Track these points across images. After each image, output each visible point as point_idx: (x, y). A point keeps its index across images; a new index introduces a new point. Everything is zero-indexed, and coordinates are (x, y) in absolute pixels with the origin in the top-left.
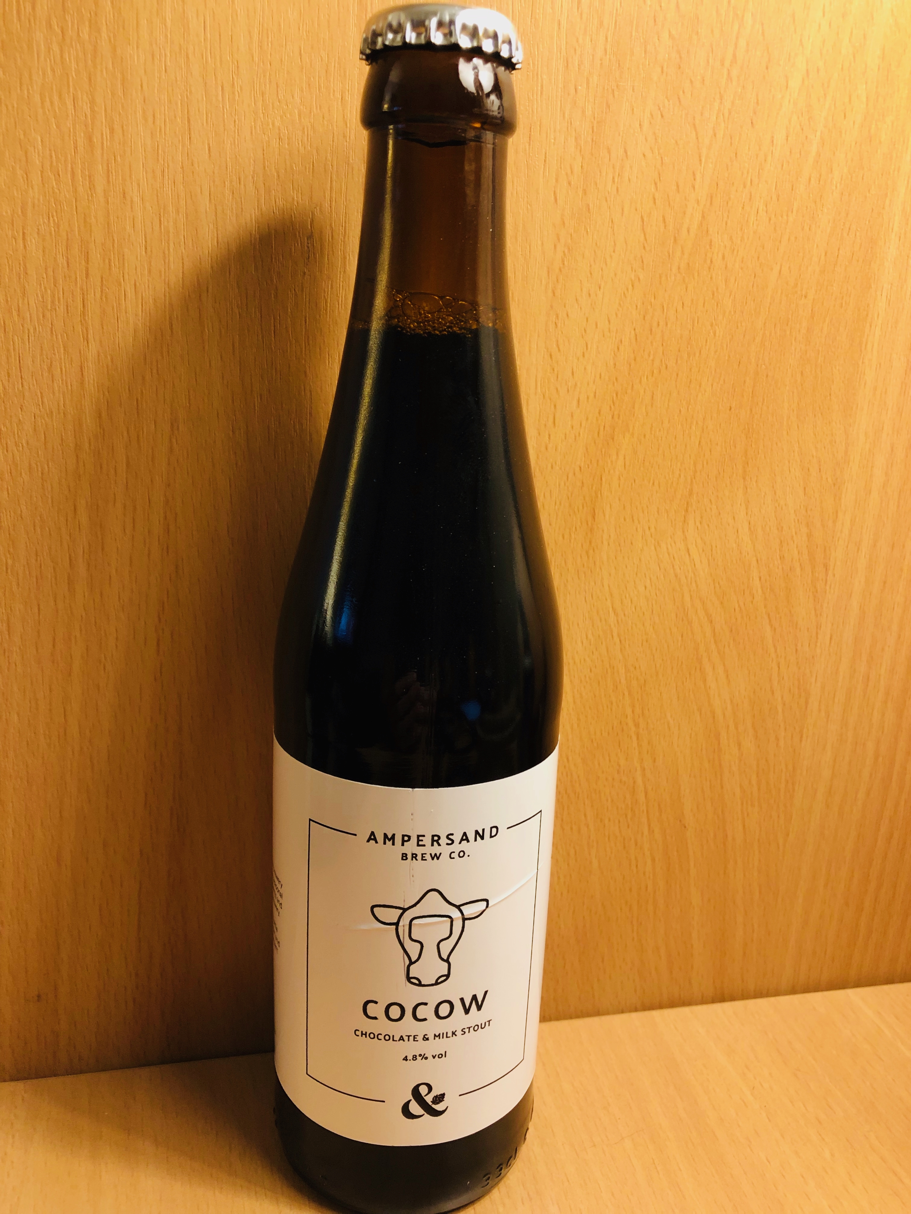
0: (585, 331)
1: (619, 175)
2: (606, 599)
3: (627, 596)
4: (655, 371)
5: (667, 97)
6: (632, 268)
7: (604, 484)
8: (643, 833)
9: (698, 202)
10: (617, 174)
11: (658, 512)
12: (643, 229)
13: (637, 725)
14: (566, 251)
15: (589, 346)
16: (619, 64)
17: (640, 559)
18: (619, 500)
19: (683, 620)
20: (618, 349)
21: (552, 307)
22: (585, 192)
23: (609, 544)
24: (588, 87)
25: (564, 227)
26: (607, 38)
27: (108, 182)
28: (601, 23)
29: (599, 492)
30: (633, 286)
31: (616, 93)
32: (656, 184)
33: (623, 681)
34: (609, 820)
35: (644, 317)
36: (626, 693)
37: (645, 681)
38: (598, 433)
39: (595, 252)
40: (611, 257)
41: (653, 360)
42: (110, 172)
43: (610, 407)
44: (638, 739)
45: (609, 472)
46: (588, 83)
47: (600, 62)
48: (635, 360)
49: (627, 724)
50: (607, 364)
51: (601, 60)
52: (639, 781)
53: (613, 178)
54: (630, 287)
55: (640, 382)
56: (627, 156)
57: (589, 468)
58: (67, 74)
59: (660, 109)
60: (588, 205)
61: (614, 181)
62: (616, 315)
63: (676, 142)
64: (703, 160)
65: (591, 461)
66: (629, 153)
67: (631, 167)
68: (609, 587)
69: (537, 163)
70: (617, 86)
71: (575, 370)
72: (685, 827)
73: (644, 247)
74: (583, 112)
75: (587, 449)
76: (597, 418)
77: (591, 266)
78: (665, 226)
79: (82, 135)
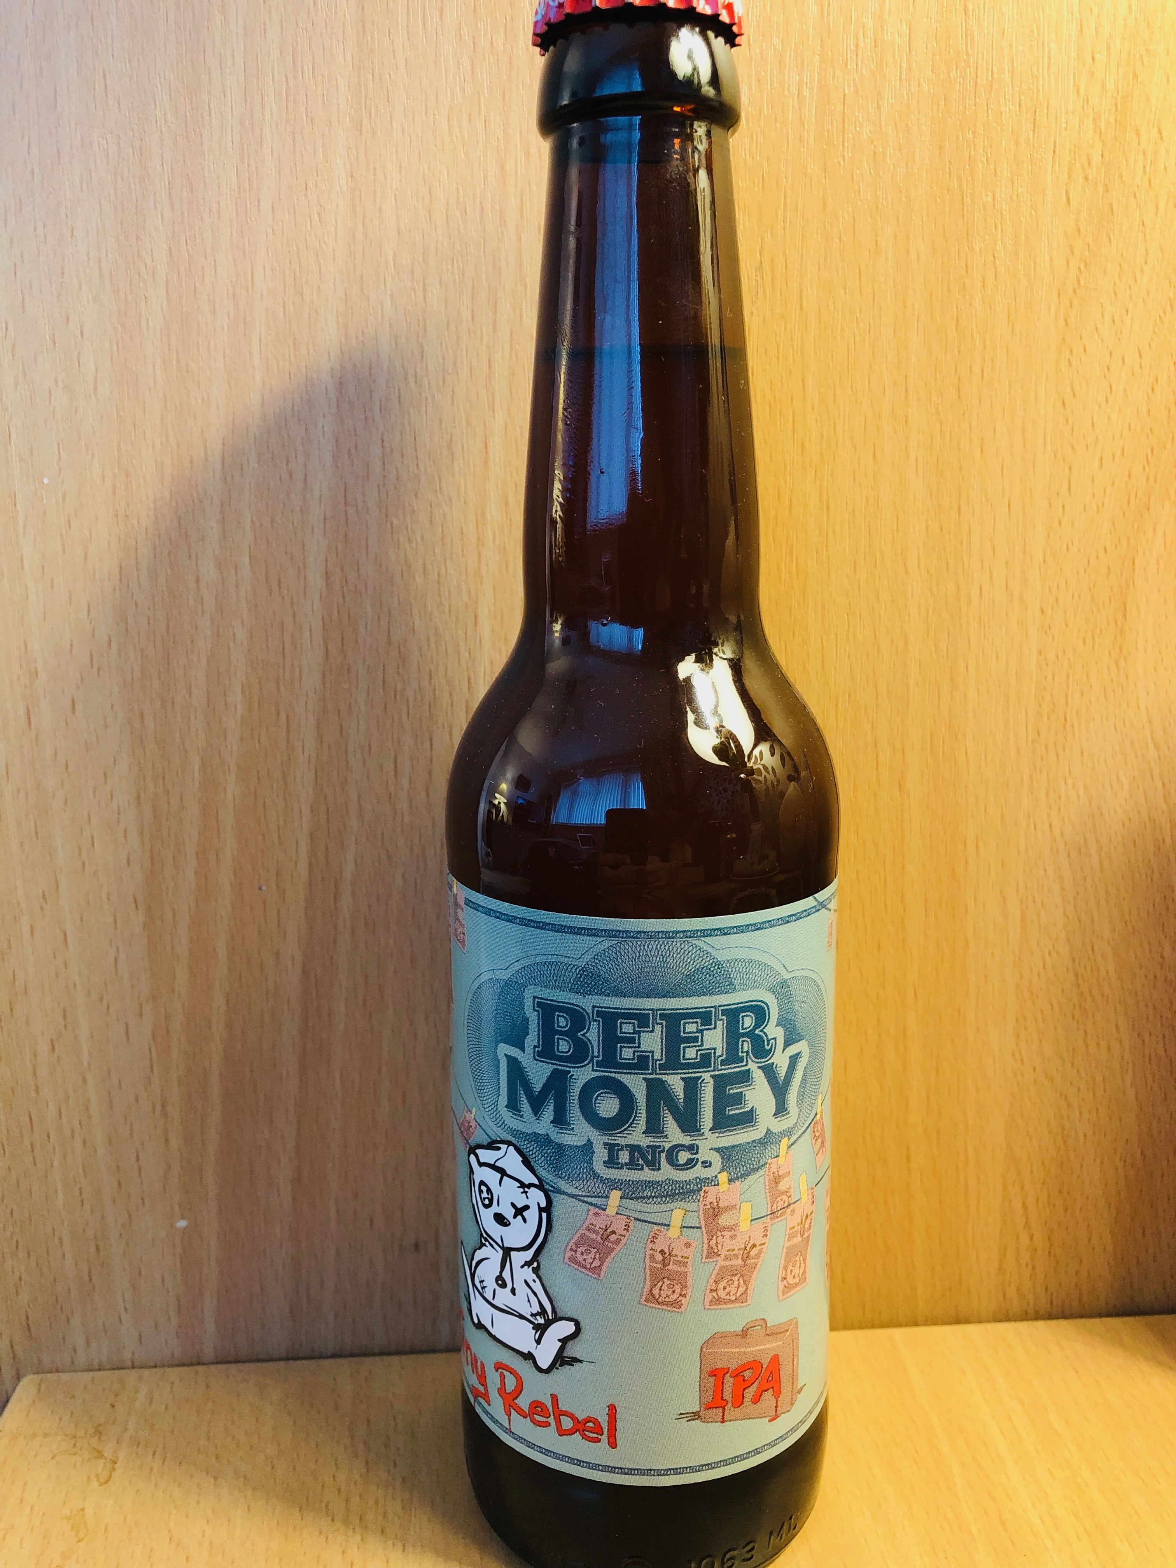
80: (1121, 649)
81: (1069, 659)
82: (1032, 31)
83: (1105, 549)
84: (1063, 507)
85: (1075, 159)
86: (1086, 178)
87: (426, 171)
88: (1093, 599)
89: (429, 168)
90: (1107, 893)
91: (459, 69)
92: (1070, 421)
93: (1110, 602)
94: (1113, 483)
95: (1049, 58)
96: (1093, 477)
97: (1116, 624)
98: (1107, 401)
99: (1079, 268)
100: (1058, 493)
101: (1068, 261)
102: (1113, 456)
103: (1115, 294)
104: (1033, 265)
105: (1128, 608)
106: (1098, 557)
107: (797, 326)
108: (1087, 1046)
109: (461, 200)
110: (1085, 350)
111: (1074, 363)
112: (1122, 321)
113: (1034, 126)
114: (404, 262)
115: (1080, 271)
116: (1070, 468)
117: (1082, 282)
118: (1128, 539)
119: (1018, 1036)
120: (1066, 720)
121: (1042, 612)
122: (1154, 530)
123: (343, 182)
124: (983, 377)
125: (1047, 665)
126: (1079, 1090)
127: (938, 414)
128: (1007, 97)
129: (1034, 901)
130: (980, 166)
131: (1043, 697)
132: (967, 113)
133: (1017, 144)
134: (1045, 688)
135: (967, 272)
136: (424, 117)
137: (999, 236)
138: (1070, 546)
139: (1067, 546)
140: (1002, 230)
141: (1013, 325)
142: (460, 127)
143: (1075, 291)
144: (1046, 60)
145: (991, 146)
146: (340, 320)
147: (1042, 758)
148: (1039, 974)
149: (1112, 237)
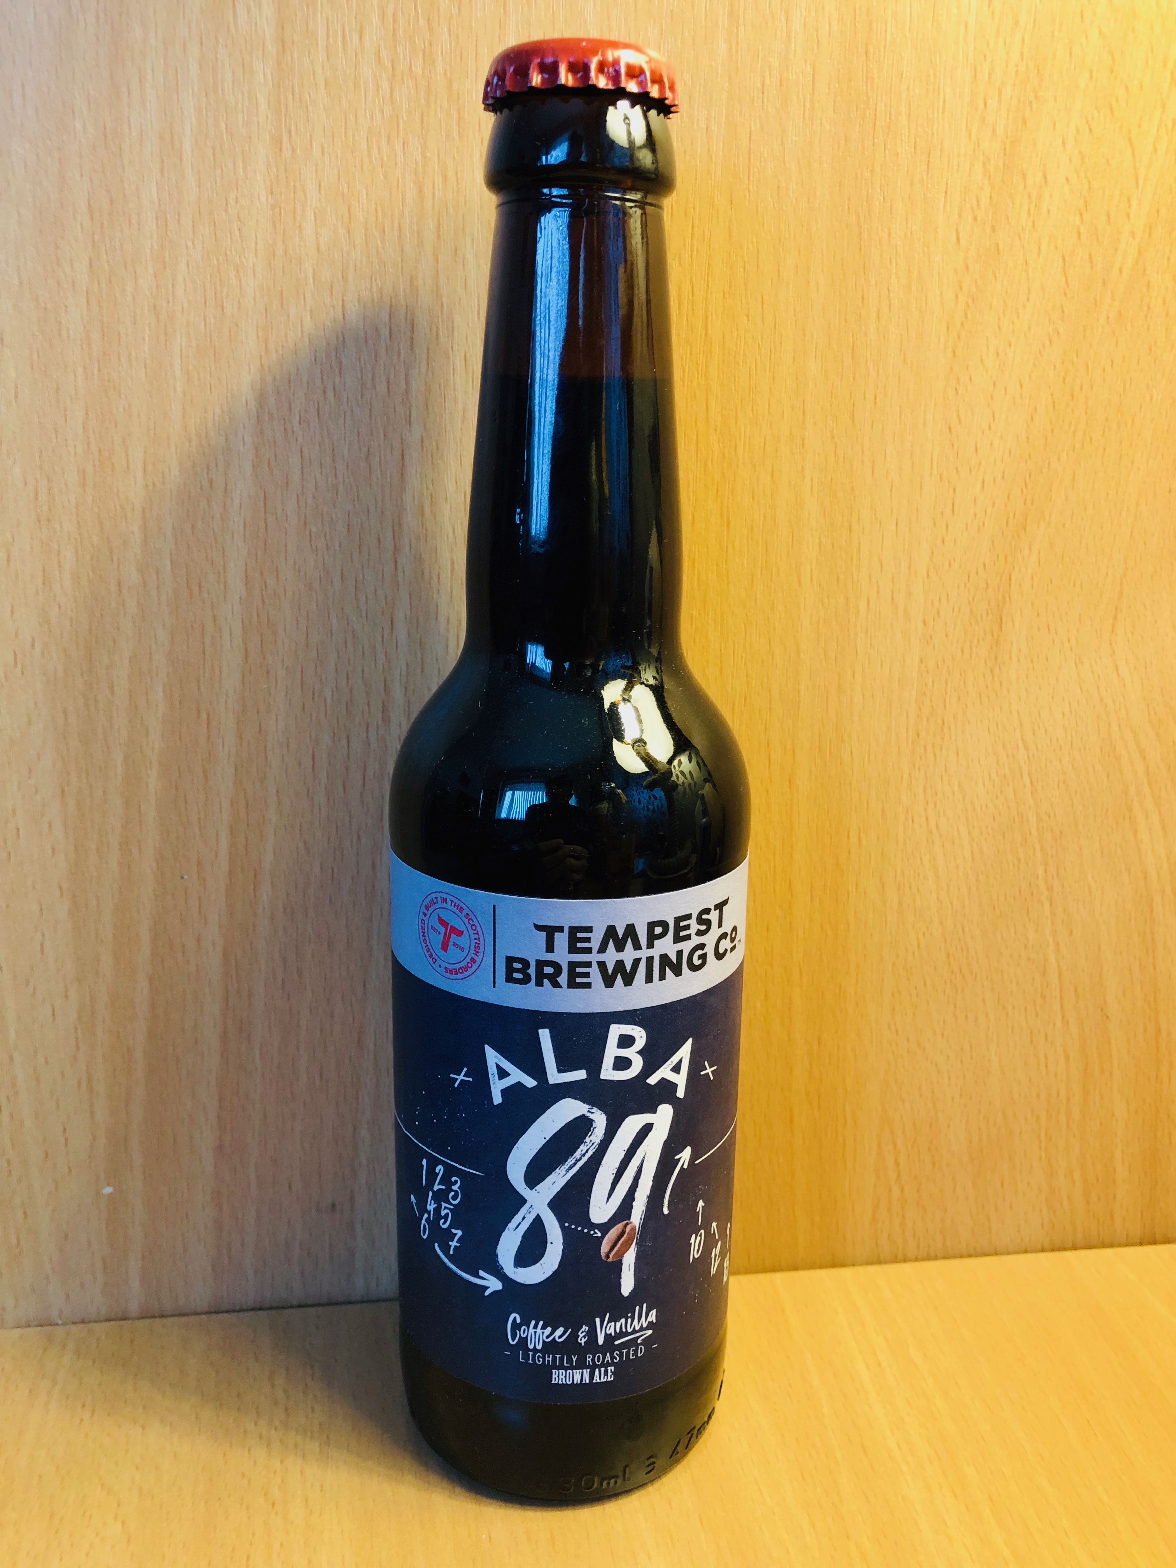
0: (992, 398)
1: (1036, 205)
2: (1015, 730)
3: (1041, 725)
4: (1077, 446)
5: (1097, 108)
6: (1050, 320)
7: (1013, 585)
8: (1054, 1024)
9: (1133, 234)
10: (1034, 205)
11: (1080, 620)
12: (1064, 272)
13: (1050, 888)
14: (970, 301)
15: (997, 415)
16: (1038, 70)
17: (1057, 679)
18: (1032, 604)
19: (1109, 756)
20: (1032, 419)
21: (951, 369)
22: (993, 229)
23: (1019, 660)
24: (1000, 101)
25: (968, 272)
26: (1023, 40)
27: (439, 237)
28: (1017, 23)
29: (1008, 595)
30: (1050, 341)
31: (1034, 105)
32: (1081, 214)
33: (1034, 832)
34: (1014, 1007)
35: (1064, 379)
36: (1038, 847)
37: (1061, 833)
38: (1007, 522)
39: (1005, 302)
40: (1024, 306)
41: (1074, 432)
42: (441, 226)
43: (1022, 490)
44: (1051, 905)
45: (1020, 570)
46: (1000, 95)
47: (1015, 69)
48: (1052, 432)
49: (1038, 886)
50: (1018, 437)
51: (1017, 66)
52: (1052, 959)
53: (1029, 210)
54: (1048, 343)
55: (1059, 459)
56: (1046, 182)
57: (994, 565)
58: (397, 116)
59: (1087, 122)
60: (998, 245)
61: (1029, 214)
62: (1030, 377)
63: (1108, 161)
64: (1141, 183)
65: (998, 556)
66: (1048, 178)
67: (1051, 196)
68: (1018, 713)
69: (936, 196)
70: (1036, 97)
71: (979, 446)
72: (1108, 1017)
73: (1065, 294)
74: (994, 131)
75: (993, 542)
76: (1005, 504)
77: (999, 319)
78: (1092, 268)
79: (412, 185)
80: (996, 658)
81: (948, 667)
82: (929, 76)
83: (985, 565)
84: (947, 526)
85: (965, 201)
86: (975, 219)
87: (346, 191)
88: (971, 611)
89: (348, 188)
90: (977, 880)
91: (378, 91)
92: (955, 446)
93: (987, 614)
94: (993, 505)
95: (944, 101)
96: (975, 498)
97: (993, 636)
98: (990, 427)
99: (967, 302)
100: (942, 513)
101: (957, 296)
102: (995, 480)
103: (999, 328)
104: (924, 298)
105: (1004, 620)
106: (977, 573)
107: (702, 350)
108: (956, 1018)
109: (380, 219)
110: (971, 380)
111: (960, 391)
112: (1006, 354)
113: (928, 168)
114: (323, 280)
115: (968, 306)
116: (954, 490)
117: (969, 316)
118: (1006, 557)
119: (894, 1009)
120: (943, 723)
121: (925, 624)
122: (1030, 549)
123: (263, 199)
124: (875, 403)
125: (928, 672)
126: (948, 1057)
127: (833, 437)
128: (903, 138)
129: (910, 887)
130: (877, 203)
131: (923, 702)
132: (866, 153)
133: (912, 184)
134: (925, 694)
135: (863, 303)
136: (343, 137)
137: (894, 271)
138: (952, 561)
139: (950, 562)
140: (896, 265)
141: (905, 355)
142: (379, 148)
143: (962, 324)
144: (941, 104)
145: (888, 185)
146: (260, 334)
147: (921, 758)
148: (913, 953)
149: (997, 275)
